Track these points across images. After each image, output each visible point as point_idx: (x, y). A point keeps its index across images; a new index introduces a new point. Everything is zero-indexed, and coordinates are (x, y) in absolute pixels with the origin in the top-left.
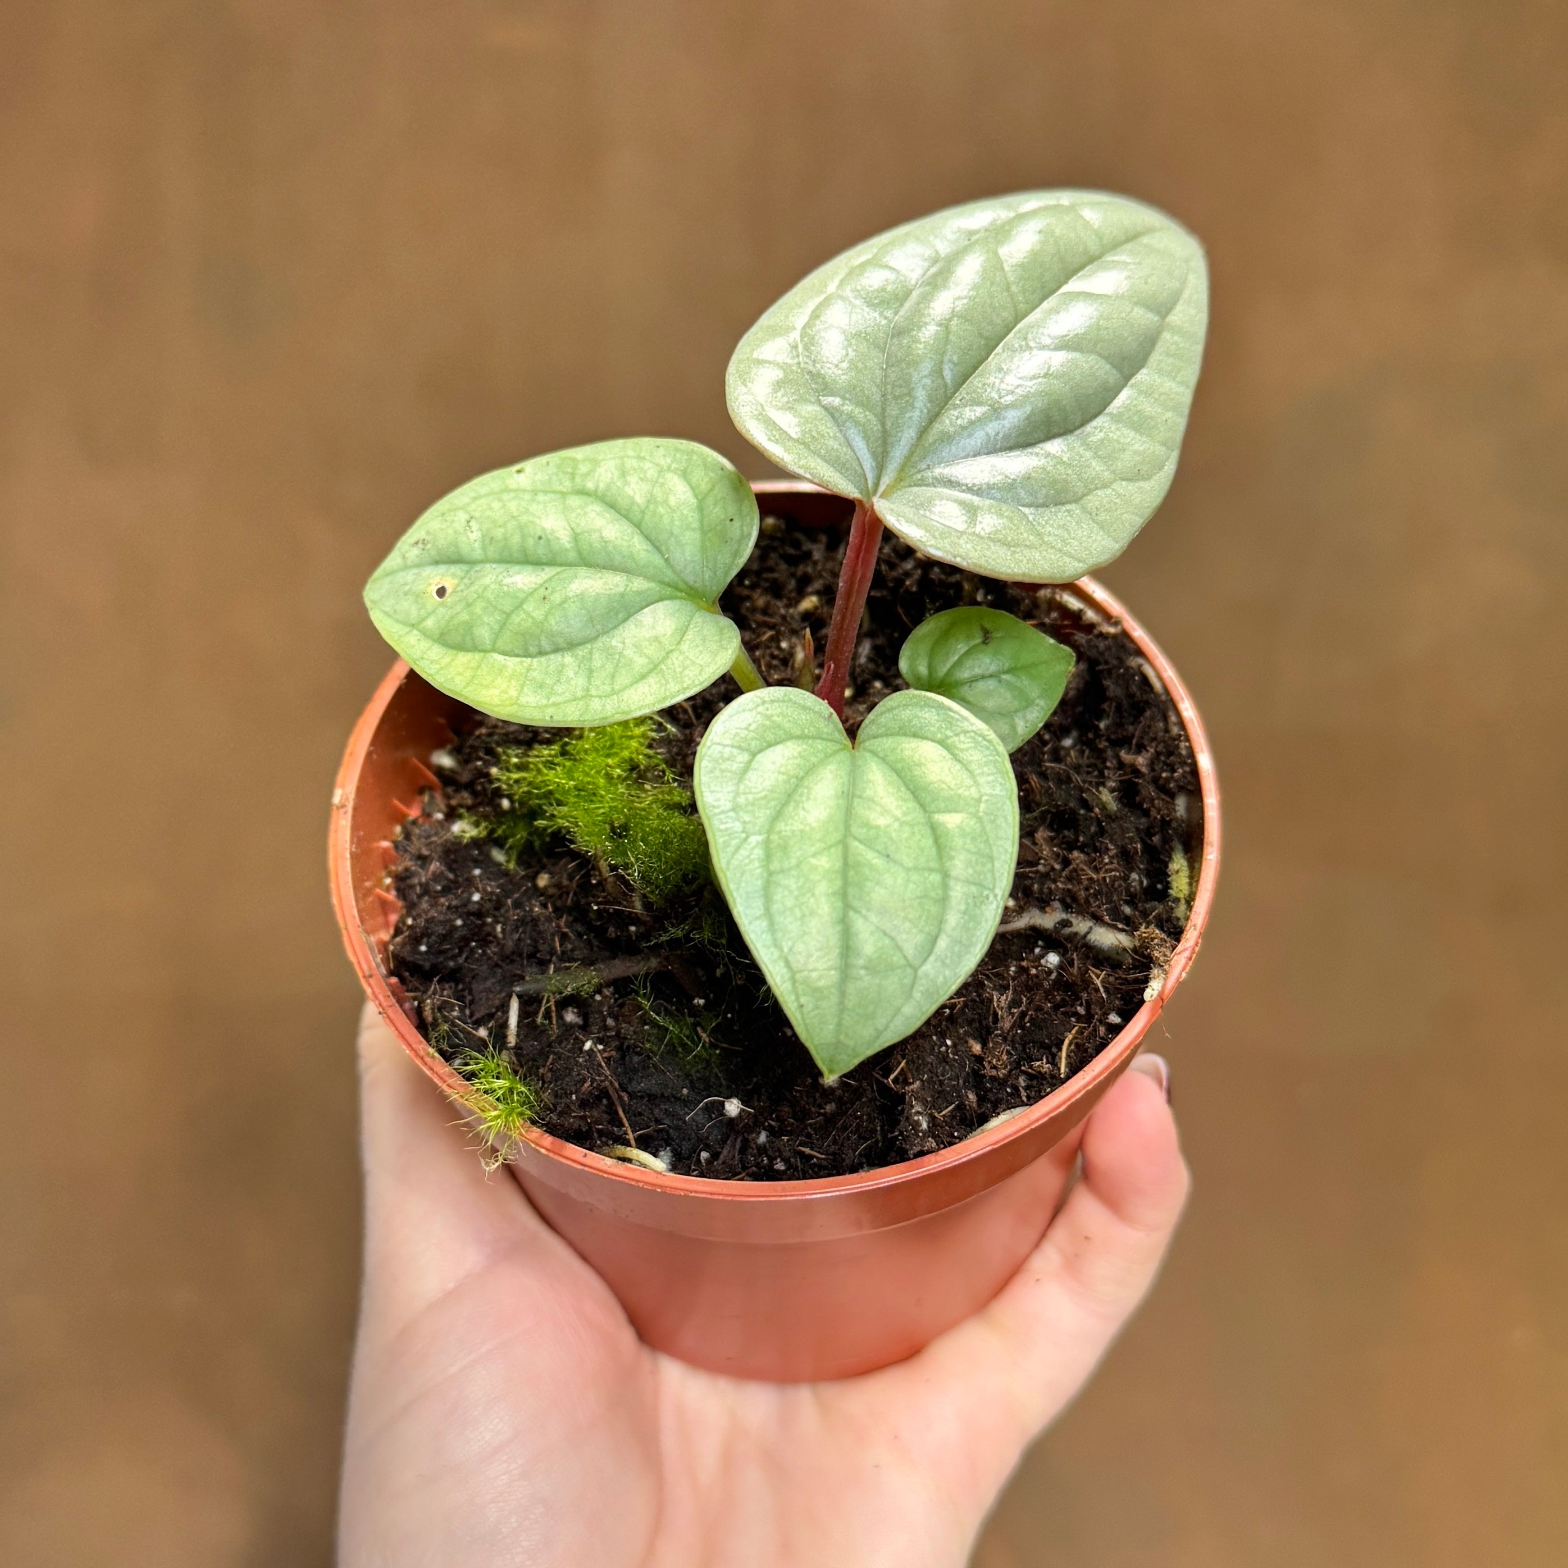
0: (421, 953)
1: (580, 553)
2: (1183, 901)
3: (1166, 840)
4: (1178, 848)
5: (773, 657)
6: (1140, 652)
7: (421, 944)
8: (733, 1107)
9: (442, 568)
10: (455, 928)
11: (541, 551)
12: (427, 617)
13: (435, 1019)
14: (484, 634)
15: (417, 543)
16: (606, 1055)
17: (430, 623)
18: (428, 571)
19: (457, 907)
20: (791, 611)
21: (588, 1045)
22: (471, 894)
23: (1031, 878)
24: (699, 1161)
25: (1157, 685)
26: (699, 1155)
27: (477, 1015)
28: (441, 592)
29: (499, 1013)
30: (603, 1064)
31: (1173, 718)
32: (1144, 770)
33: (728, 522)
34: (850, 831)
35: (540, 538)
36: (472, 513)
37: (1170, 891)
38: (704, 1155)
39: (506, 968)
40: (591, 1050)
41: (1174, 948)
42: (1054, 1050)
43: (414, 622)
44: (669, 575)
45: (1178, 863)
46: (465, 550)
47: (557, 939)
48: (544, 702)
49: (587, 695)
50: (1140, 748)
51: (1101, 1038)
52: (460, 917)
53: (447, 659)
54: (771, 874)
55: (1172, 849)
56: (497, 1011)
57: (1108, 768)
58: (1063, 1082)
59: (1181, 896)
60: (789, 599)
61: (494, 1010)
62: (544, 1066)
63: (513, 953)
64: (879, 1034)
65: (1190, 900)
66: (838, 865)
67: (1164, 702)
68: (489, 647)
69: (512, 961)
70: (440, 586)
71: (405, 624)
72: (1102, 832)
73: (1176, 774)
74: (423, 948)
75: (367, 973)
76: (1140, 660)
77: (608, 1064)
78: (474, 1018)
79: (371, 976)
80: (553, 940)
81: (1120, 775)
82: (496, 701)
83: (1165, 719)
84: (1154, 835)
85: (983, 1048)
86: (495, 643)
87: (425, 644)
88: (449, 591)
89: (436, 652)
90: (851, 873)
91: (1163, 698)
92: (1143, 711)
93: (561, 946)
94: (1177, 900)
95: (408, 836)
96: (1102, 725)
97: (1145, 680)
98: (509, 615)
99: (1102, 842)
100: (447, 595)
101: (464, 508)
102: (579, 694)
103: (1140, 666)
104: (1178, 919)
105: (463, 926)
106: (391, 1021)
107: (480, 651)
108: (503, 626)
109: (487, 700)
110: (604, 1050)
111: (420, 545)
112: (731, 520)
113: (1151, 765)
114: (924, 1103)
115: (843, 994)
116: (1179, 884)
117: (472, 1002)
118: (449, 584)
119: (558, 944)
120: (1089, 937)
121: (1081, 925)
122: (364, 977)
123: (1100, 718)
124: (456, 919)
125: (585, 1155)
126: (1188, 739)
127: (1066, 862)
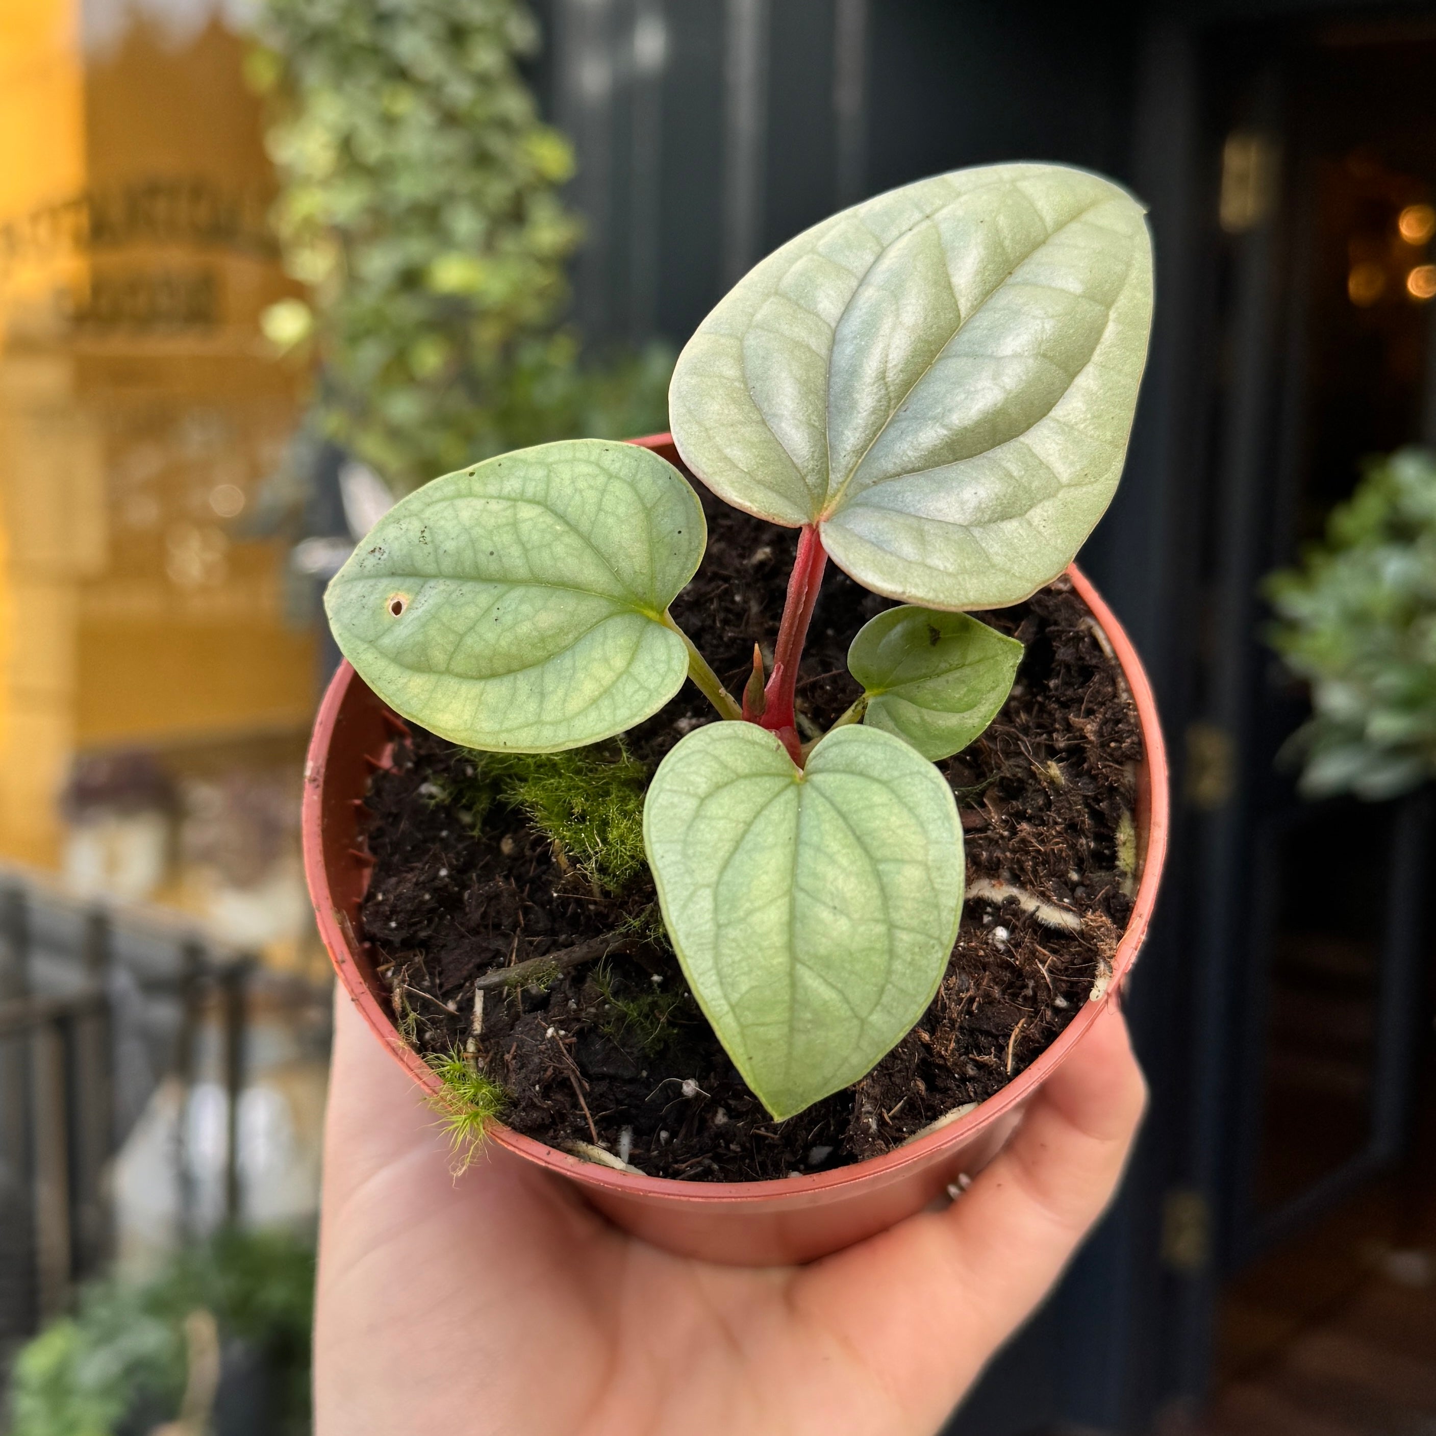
0: (392, 930)
1: (531, 570)
2: (1129, 875)
3: (1115, 807)
4: (1126, 816)
5: (728, 610)
6: (1090, 612)
7: (391, 921)
8: (690, 1087)
9: (397, 581)
10: (424, 903)
11: (493, 567)
12: (384, 634)
13: (404, 1009)
14: (438, 657)
15: (373, 551)
16: (567, 1041)
17: (386, 641)
18: (384, 583)
19: (424, 883)
20: (745, 562)
21: (550, 1032)
22: (438, 870)
23: (980, 846)
24: (659, 1140)
25: (1107, 648)
26: (659, 1135)
27: (447, 986)
28: (397, 608)
29: (467, 984)
30: (565, 1052)
31: (1122, 685)
32: (1092, 738)
33: (676, 533)
34: (797, 882)
35: (492, 553)
36: (426, 522)
37: (1117, 863)
38: (664, 1135)
39: (473, 939)
40: (553, 1037)
41: (1119, 938)
42: (1001, 1041)
43: (371, 639)
44: (618, 590)
45: (1124, 834)
46: (420, 563)
47: (521, 913)
48: (497, 727)
49: (539, 722)
50: (1090, 712)
51: (1047, 1023)
52: (428, 891)
53: (403, 681)
54: (719, 926)
55: (1119, 817)
56: (465, 982)
57: (1057, 730)
58: (1010, 1079)
59: (1128, 869)
60: (744, 548)
61: (462, 981)
62: (509, 1053)
63: (478, 925)
64: (826, 1082)
65: (1138, 876)
66: (785, 918)
67: (1112, 667)
68: (442, 667)
69: (478, 933)
70: (396, 601)
71: (363, 640)
72: (1048, 804)
73: (1124, 745)
74: (393, 924)
75: (340, 958)
76: (1090, 621)
77: (569, 1051)
78: (444, 990)
79: (343, 962)
80: (517, 914)
81: (1068, 739)
82: (450, 725)
83: (1114, 683)
84: (1101, 801)
85: (931, 1037)
86: (449, 664)
87: (382, 663)
88: (404, 608)
89: (392, 671)
90: (798, 925)
91: (1113, 662)
92: (1092, 674)
93: (524, 919)
94: (1124, 874)
95: (378, 792)
96: (1052, 684)
97: (1095, 644)
98: (462, 636)
99: (1049, 816)
100: (402, 611)
101: (418, 514)
102: (532, 719)
103: (1090, 628)
104: (1125, 896)
105: (432, 899)
106: (364, 1008)
107: (434, 672)
108: (458, 646)
109: (442, 724)
110: (565, 1036)
111: (377, 554)
112: (680, 532)
113: (1099, 733)
114: (873, 1099)
115: (790, 1045)
116: (1126, 858)
117: (440, 973)
118: (404, 599)
119: (521, 918)
120: (1037, 914)
121: (1029, 903)
122: (337, 962)
123: (1049, 678)
124: (424, 894)
125: (549, 1153)
126: (1136, 709)
127: (1014, 832)
